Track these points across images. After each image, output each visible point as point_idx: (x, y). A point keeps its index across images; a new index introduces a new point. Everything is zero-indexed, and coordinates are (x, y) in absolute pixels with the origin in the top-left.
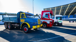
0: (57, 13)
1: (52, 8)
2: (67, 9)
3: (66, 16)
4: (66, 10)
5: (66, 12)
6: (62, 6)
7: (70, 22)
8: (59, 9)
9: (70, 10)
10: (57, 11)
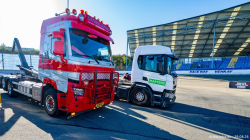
0: (182, 46)
1: (161, 29)
2: (226, 30)
3: (220, 59)
4: (223, 36)
5: (220, 41)
6: (202, 19)
7: (232, 86)
8: (190, 32)
9: (242, 32)
10: (181, 38)
